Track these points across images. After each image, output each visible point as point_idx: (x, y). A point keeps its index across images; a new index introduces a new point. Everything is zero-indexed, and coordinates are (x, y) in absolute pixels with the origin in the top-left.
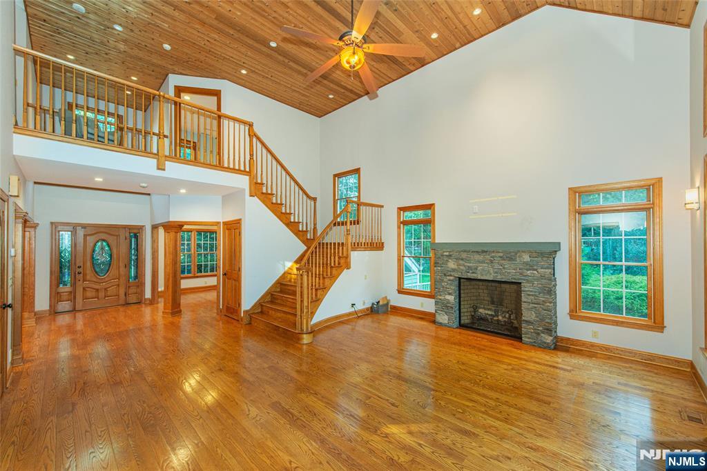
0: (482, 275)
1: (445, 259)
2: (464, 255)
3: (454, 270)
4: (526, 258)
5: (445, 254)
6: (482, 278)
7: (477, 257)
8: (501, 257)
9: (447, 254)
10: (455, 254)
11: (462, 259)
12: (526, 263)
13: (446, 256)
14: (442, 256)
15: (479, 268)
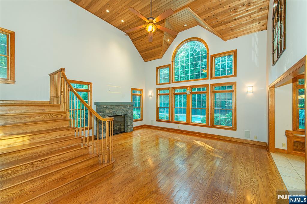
0: (118, 114)
1: (105, 109)
2: (112, 107)
3: (108, 113)
4: (129, 107)
5: (104, 107)
6: (118, 115)
7: (117, 107)
8: (123, 107)
9: (106, 107)
10: (109, 107)
11: (112, 109)
12: (128, 108)
13: (105, 108)
14: (104, 108)
15: (117, 111)
